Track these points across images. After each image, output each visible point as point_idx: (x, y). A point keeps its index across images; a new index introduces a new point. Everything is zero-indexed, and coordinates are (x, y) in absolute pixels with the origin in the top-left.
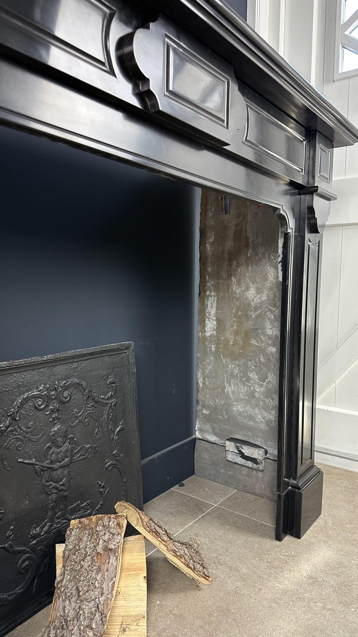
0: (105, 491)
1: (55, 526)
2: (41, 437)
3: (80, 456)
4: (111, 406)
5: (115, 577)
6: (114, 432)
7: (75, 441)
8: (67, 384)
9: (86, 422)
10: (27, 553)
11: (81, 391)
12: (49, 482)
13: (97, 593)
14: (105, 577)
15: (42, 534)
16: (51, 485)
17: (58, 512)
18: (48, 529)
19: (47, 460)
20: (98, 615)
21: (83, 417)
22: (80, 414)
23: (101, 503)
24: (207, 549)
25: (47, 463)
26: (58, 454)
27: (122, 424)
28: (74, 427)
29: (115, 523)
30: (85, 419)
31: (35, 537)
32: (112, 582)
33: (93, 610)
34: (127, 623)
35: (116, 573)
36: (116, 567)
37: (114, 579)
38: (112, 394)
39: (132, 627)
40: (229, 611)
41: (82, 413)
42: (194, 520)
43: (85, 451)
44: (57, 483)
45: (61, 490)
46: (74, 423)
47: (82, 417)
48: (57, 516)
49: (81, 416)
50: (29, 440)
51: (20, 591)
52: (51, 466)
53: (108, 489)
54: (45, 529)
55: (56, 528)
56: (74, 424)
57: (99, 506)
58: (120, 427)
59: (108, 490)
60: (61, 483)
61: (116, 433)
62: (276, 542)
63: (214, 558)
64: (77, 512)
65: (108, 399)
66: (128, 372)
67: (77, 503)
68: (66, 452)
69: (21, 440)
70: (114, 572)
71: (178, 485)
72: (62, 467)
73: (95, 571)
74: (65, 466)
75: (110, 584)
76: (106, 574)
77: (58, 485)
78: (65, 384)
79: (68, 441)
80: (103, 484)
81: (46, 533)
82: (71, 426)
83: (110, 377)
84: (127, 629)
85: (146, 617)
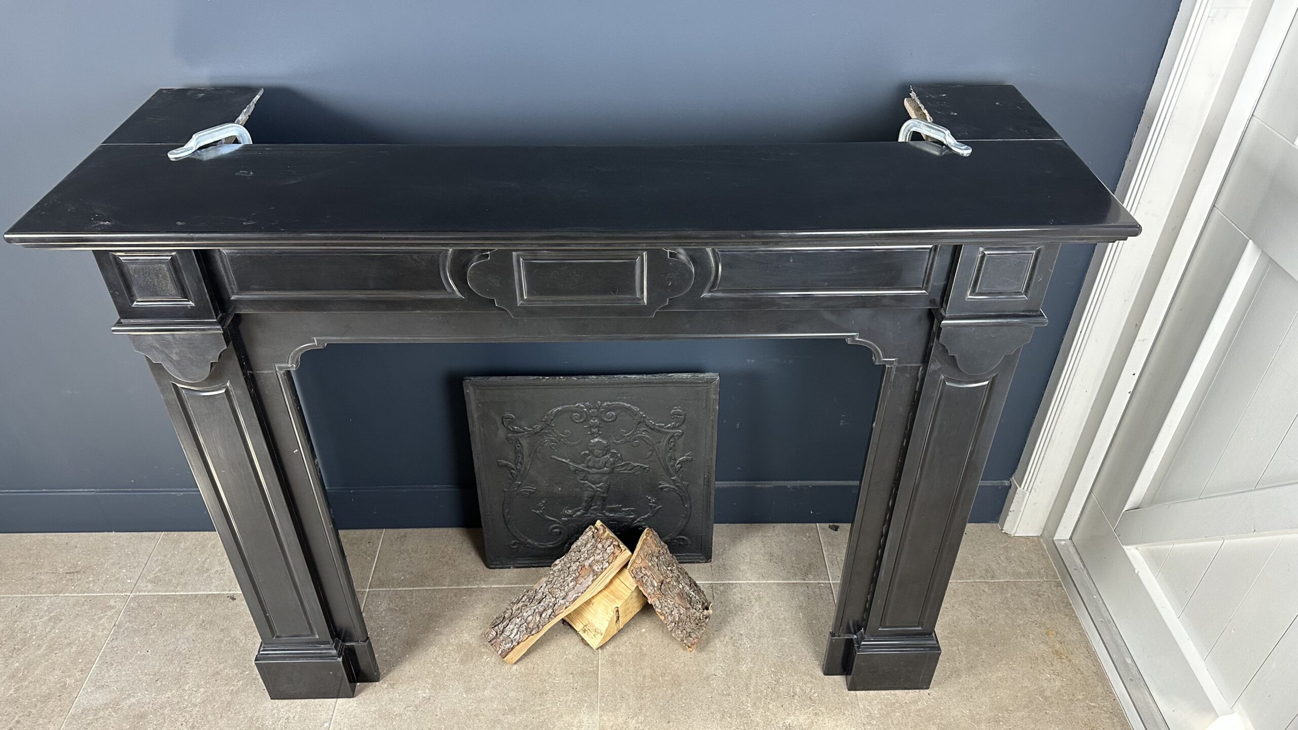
0: (655, 507)
1: (589, 515)
2: (577, 445)
3: (624, 470)
4: (672, 437)
5: (582, 593)
6: (675, 460)
7: (617, 456)
8: (610, 407)
9: (635, 444)
10: (559, 523)
11: (630, 415)
12: (585, 481)
13: (561, 595)
14: (576, 588)
15: (574, 516)
16: (586, 483)
17: (595, 506)
18: (581, 515)
19: (583, 463)
20: (550, 611)
21: (631, 438)
22: (627, 434)
23: (649, 514)
24: (746, 619)
25: (582, 466)
26: (596, 462)
27: (689, 456)
28: (619, 444)
29: (612, 551)
30: (635, 440)
31: (566, 516)
32: (577, 595)
33: (551, 604)
34: (589, 628)
35: (585, 591)
36: (588, 587)
37: (580, 594)
38: (677, 425)
39: (590, 633)
40: (680, 685)
41: (631, 434)
42: (782, 580)
43: (631, 468)
44: (594, 484)
45: (597, 491)
46: (618, 440)
47: (629, 438)
48: (592, 508)
49: (628, 436)
50: (564, 444)
51: (550, 546)
52: (586, 469)
53: (661, 506)
54: (579, 513)
55: (589, 517)
56: (619, 442)
57: (646, 516)
58: (685, 457)
59: (660, 508)
60: (598, 486)
61: (678, 462)
62: (820, 672)
63: (738, 633)
64: (617, 512)
65: (668, 428)
66: (706, 406)
67: (617, 505)
68: (606, 463)
69: (556, 442)
70: (584, 589)
71: (828, 525)
72: (598, 473)
73: (572, 577)
74: (604, 474)
75: (575, 596)
76: (578, 585)
77: (594, 486)
78: (609, 405)
79: (610, 454)
80: (654, 500)
81: (578, 516)
82: (614, 443)
83: (675, 407)
84: (586, 632)
85: (603, 636)
